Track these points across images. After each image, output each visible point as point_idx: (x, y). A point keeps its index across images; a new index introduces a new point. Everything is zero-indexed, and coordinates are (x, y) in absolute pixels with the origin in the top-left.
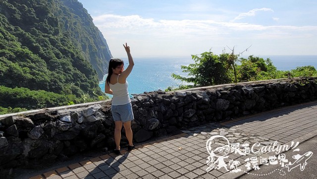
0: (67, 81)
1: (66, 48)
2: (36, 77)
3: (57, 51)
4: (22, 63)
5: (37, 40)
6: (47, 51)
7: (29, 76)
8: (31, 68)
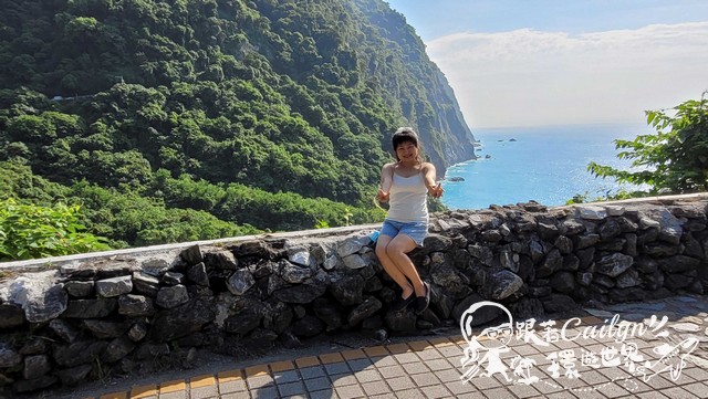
0: (371, 180)
1: (371, 112)
2: (314, 173)
3: (353, 118)
5: (317, 99)
6: (335, 120)
7: (302, 170)
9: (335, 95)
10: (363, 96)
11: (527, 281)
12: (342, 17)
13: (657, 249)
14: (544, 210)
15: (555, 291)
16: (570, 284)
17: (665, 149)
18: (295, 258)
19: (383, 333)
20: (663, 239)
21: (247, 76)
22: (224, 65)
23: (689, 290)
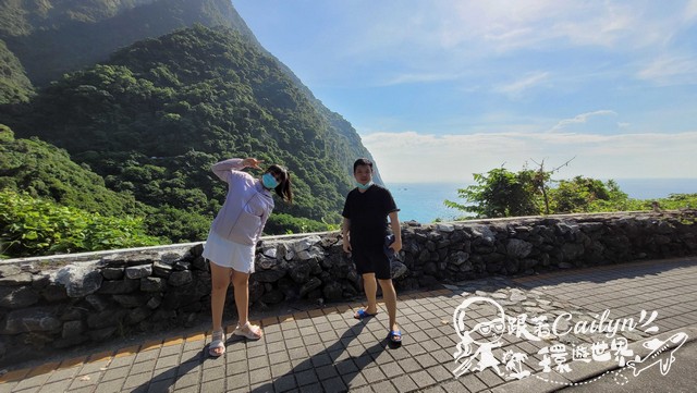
1: (331, 172)
2: (300, 204)
3: (322, 175)
5: (303, 164)
6: (312, 176)
9: (313, 162)
10: (327, 163)
11: (409, 267)
12: (318, 122)
13: (482, 249)
14: (419, 225)
15: (425, 273)
16: (434, 269)
17: (483, 194)
18: (267, 253)
19: (321, 301)
20: (484, 243)
21: (265, 150)
22: (252, 143)
23: (499, 273)
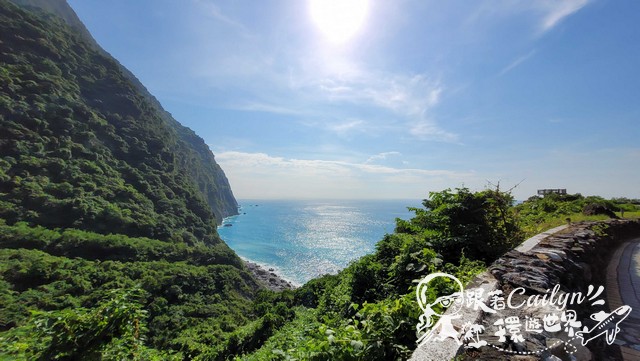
0: (178, 226)
2: (138, 221)
4: (122, 204)
5: (145, 177)
6: (156, 190)
7: (129, 220)
8: (133, 209)
9: (158, 176)
21: (92, 158)
22: (73, 149)
